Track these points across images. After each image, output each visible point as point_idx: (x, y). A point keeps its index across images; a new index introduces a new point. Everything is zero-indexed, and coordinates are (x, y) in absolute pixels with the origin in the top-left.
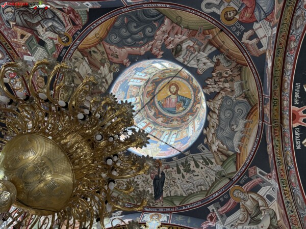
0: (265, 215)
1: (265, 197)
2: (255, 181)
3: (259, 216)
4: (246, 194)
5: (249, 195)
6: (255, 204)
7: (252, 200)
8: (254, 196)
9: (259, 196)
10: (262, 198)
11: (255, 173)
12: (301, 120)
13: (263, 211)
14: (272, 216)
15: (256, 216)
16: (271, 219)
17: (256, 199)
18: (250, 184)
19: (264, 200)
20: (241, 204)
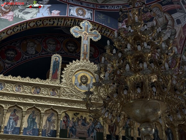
0: (168, 32)
1: (175, 20)
2: (174, 6)
4: (162, 13)
5: (165, 14)
6: (165, 22)
7: (164, 18)
8: (168, 16)
9: (172, 17)
10: (173, 20)
13: (168, 29)
14: (173, 34)
16: (171, 35)
17: (168, 19)
18: (170, 7)
19: (174, 21)
20: (154, 18)
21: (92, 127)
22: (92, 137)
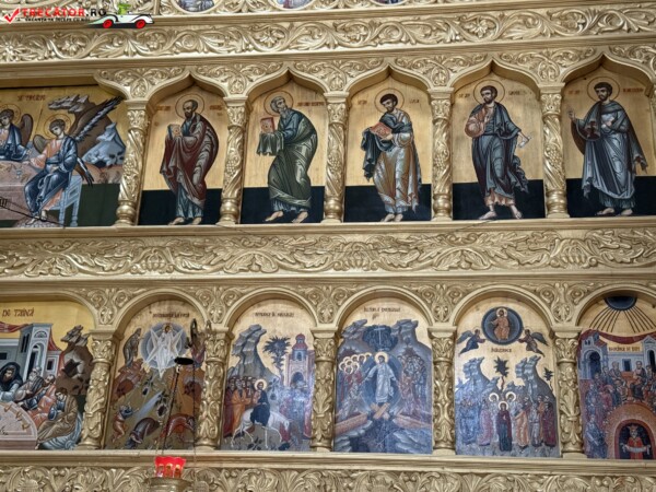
21: (61, 160)
22: (54, 214)
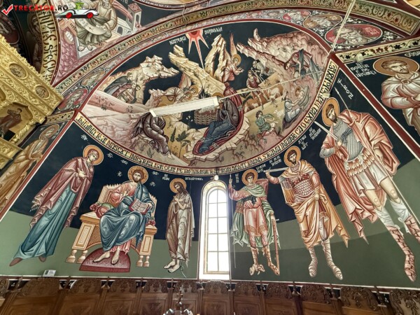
0: (102, 29)
1: (118, 26)
2: (127, 12)
3: (97, 23)
4: (110, 5)
5: (111, 9)
6: (106, 17)
7: (108, 13)
8: (113, 15)
9: (116, 20)
10: (116, 23)
11: (135, 11)
12: (193, 40)
13: (104, 26)
14: (106, 35)
15: (96, 20)
16: (103, 35)
17: (111, 18)
18: (121, 8)
